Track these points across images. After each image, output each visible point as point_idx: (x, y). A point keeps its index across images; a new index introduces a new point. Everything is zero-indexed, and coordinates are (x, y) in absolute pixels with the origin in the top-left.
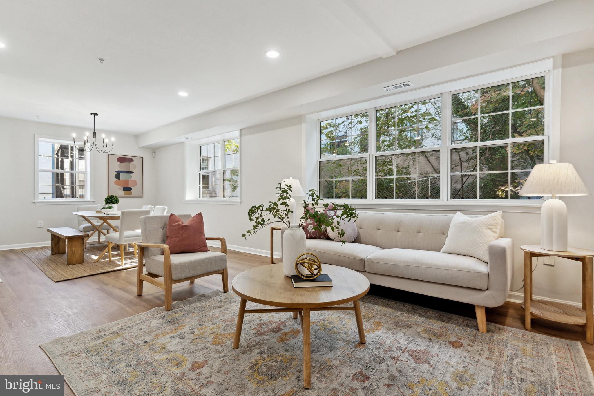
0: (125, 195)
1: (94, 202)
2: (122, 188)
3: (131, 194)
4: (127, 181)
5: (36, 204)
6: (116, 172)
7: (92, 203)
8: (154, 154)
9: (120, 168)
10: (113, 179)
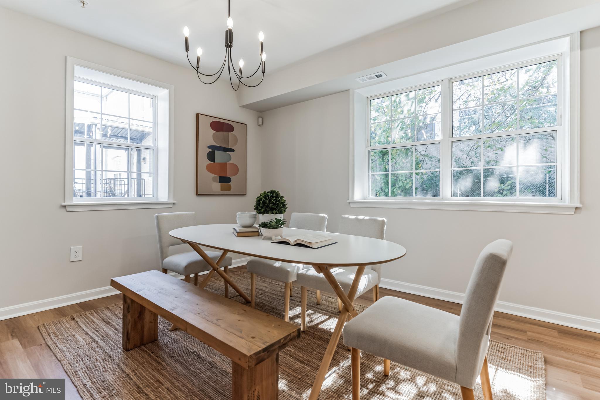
0: (221, 190)
1: (174, 203)
2: (217, 177)
3: (229, 188)
4: (224, 166)
5: (68, 209)
6: (209, 147)
7: (171, 206)
8: (260, 119)
9: (215, 142)
10: (204, 162)
